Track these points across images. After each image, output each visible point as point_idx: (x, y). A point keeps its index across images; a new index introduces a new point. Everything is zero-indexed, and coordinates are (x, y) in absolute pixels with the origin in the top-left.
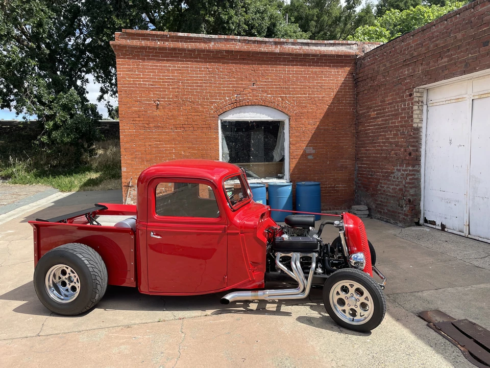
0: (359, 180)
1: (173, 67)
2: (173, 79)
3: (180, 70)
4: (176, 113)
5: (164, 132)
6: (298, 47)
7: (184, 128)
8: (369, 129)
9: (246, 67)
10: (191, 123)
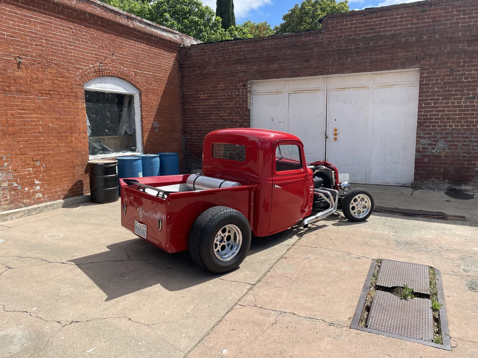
0: (189, 150)
1: (35, 18)
2: (35, 34)
3: (43, 24)
4: (40, 76)
5: (29, 99)
6: (143, 26)
7: (51, 95)
8: (200, 108)
9: (106, 35)
10: (57, 90)
